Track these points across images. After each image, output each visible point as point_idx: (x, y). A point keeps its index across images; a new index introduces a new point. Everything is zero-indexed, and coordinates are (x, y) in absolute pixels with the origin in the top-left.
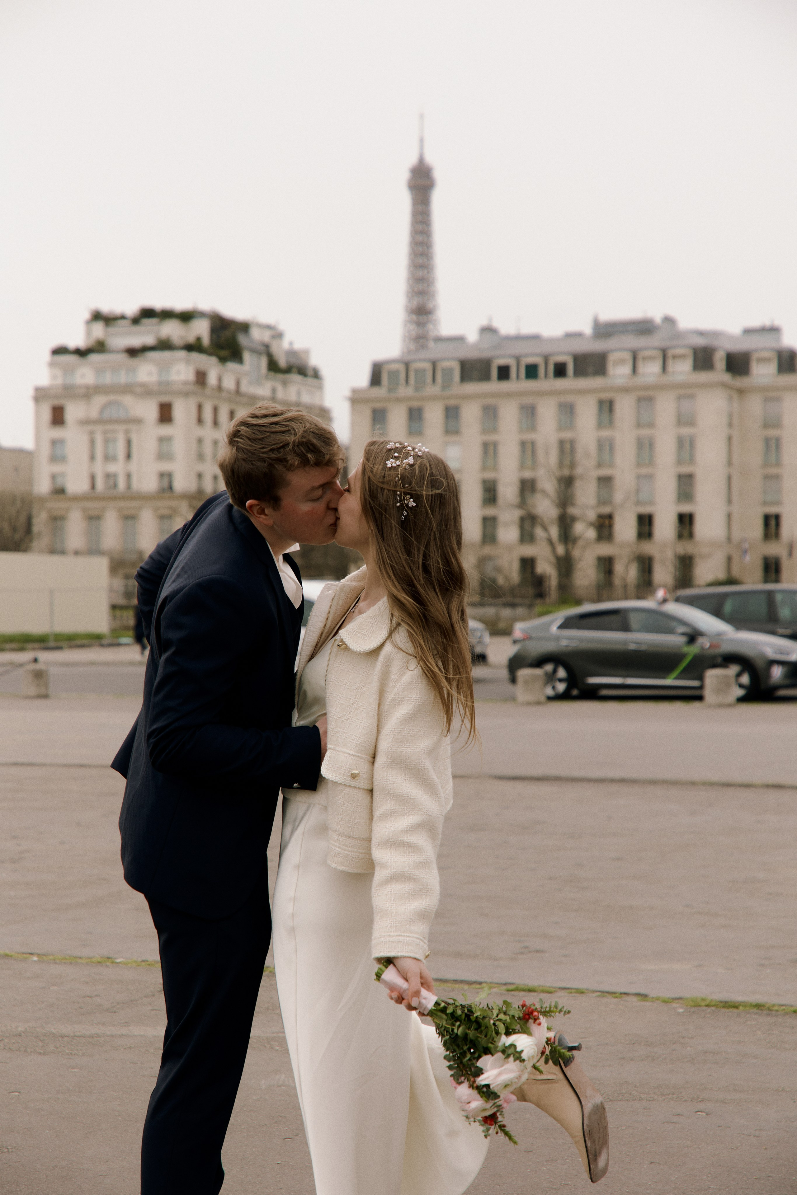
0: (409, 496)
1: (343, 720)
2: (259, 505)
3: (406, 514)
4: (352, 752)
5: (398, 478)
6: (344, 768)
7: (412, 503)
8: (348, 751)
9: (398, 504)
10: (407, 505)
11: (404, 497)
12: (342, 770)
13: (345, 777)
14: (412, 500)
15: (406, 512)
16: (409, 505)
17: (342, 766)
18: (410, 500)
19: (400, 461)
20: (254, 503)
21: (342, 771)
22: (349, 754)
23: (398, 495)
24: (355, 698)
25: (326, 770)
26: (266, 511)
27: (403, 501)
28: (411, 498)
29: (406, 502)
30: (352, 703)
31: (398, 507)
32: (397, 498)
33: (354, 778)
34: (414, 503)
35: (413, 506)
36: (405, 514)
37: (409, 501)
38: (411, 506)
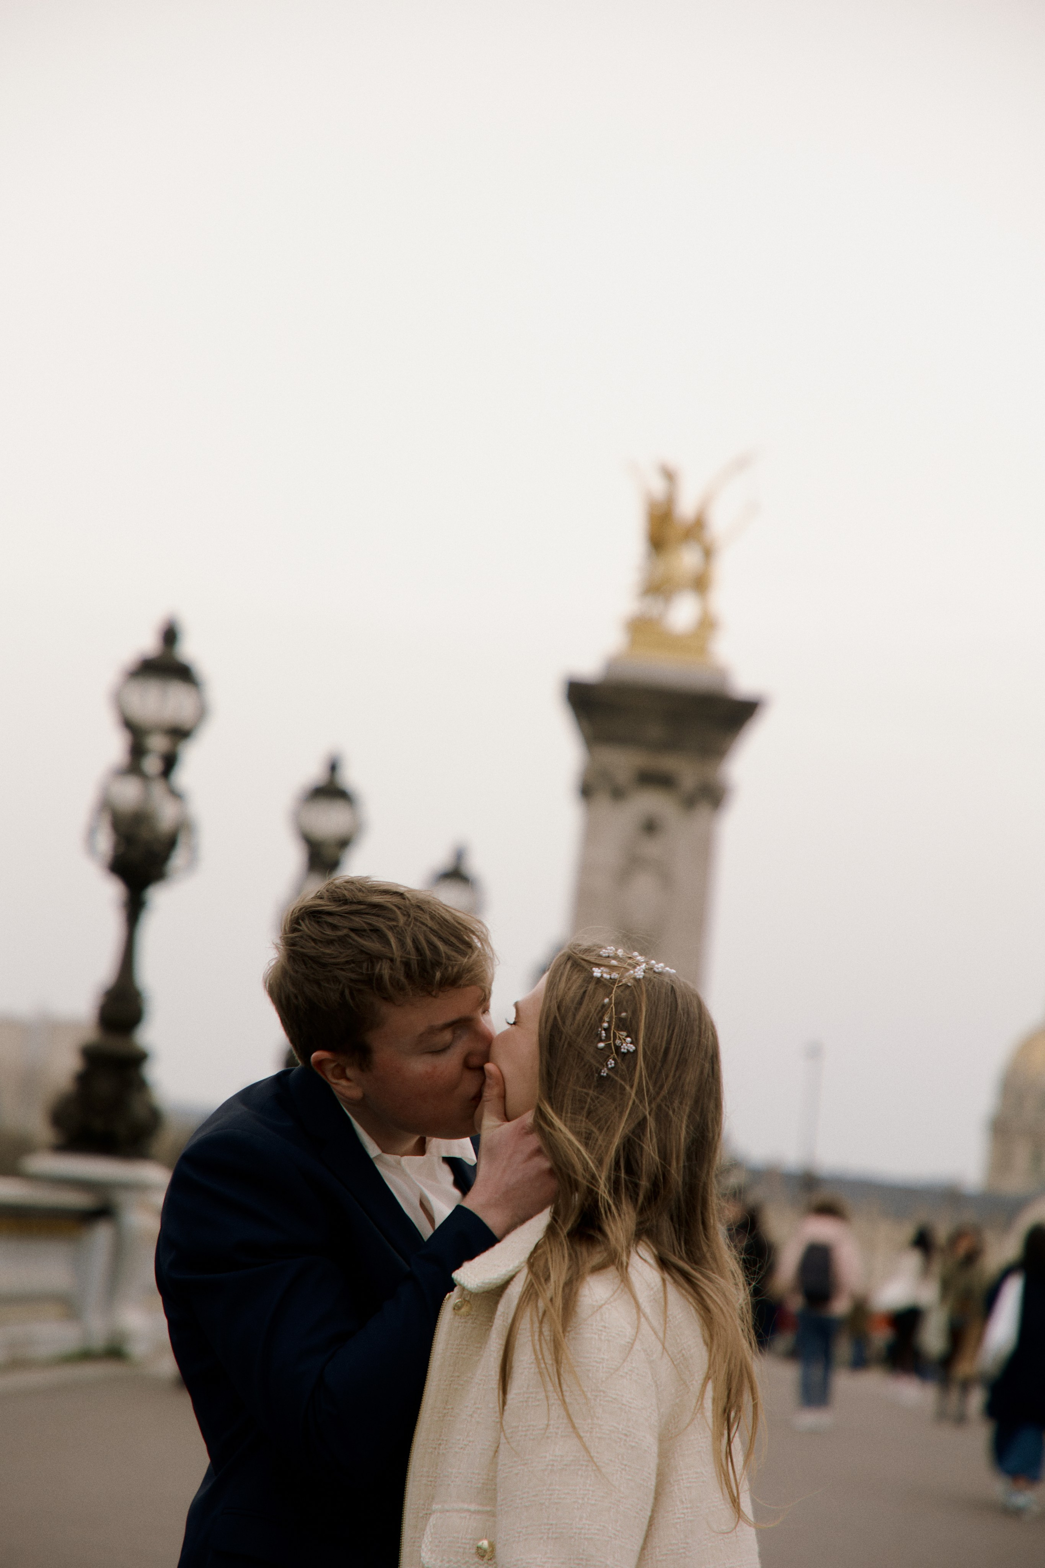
0: (625, 1034)
1: (457, 1450)
2: (334, 1061)
3: (613, 1065)
4: (473, 1507)
5: (611, 999)
6: (464, 1541)
7: (629, 1045)
8: (466, 1506)
9: (601, 1045)
10: (618, 1048)
11: (614, 1034)
12: (459, 1545)
13: (467, 1559)
14: (629, 1039)
15: (613, 1062)
16: (622, 1050)
17: (458, 1538)
18: (625, 1040)
19: (619, 974)
20: (323, 1058)
21: (459, 1547)
22: (469, 1511)
23: (605, 1029)
24: (475, 1404)
25: (429, 1553)
26: (349, 1072)
27: (612, 1042)
28: (627, 1037)
29: (618, 1042)
30: (470, 1413)
31: (597, 1048)
32: (601, 1034)
33: (483, 1557)
34: (632, 1046)
35: (628, 1051)
36: (610, 1066)
37: (623, 1041)
38: (626, 1051)
